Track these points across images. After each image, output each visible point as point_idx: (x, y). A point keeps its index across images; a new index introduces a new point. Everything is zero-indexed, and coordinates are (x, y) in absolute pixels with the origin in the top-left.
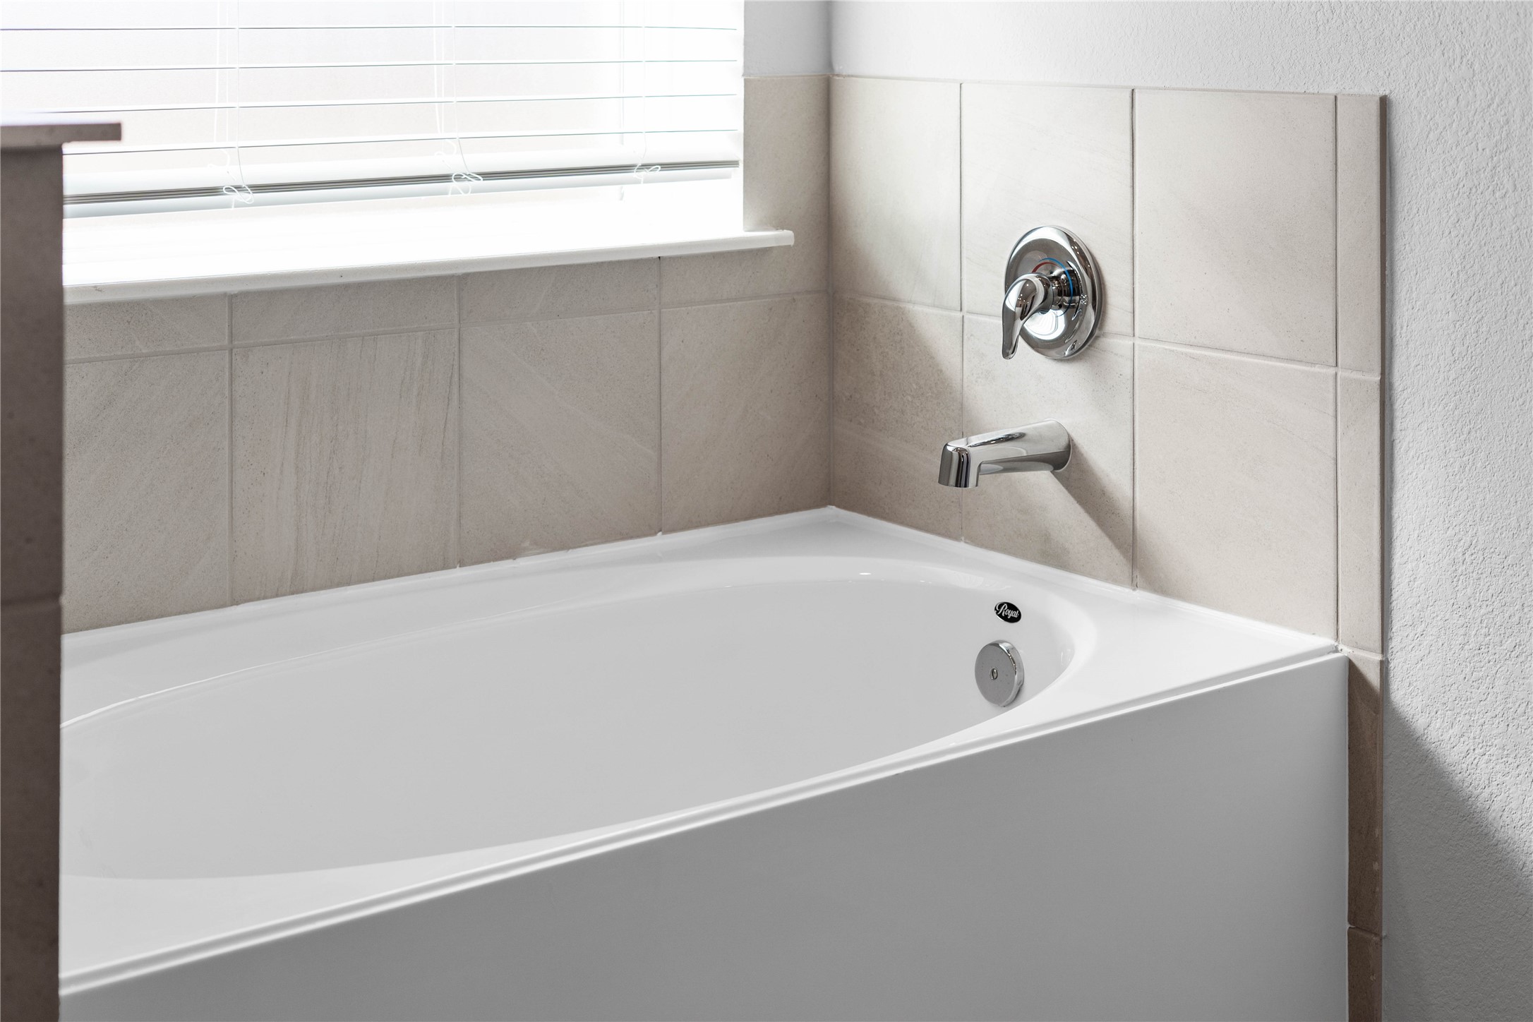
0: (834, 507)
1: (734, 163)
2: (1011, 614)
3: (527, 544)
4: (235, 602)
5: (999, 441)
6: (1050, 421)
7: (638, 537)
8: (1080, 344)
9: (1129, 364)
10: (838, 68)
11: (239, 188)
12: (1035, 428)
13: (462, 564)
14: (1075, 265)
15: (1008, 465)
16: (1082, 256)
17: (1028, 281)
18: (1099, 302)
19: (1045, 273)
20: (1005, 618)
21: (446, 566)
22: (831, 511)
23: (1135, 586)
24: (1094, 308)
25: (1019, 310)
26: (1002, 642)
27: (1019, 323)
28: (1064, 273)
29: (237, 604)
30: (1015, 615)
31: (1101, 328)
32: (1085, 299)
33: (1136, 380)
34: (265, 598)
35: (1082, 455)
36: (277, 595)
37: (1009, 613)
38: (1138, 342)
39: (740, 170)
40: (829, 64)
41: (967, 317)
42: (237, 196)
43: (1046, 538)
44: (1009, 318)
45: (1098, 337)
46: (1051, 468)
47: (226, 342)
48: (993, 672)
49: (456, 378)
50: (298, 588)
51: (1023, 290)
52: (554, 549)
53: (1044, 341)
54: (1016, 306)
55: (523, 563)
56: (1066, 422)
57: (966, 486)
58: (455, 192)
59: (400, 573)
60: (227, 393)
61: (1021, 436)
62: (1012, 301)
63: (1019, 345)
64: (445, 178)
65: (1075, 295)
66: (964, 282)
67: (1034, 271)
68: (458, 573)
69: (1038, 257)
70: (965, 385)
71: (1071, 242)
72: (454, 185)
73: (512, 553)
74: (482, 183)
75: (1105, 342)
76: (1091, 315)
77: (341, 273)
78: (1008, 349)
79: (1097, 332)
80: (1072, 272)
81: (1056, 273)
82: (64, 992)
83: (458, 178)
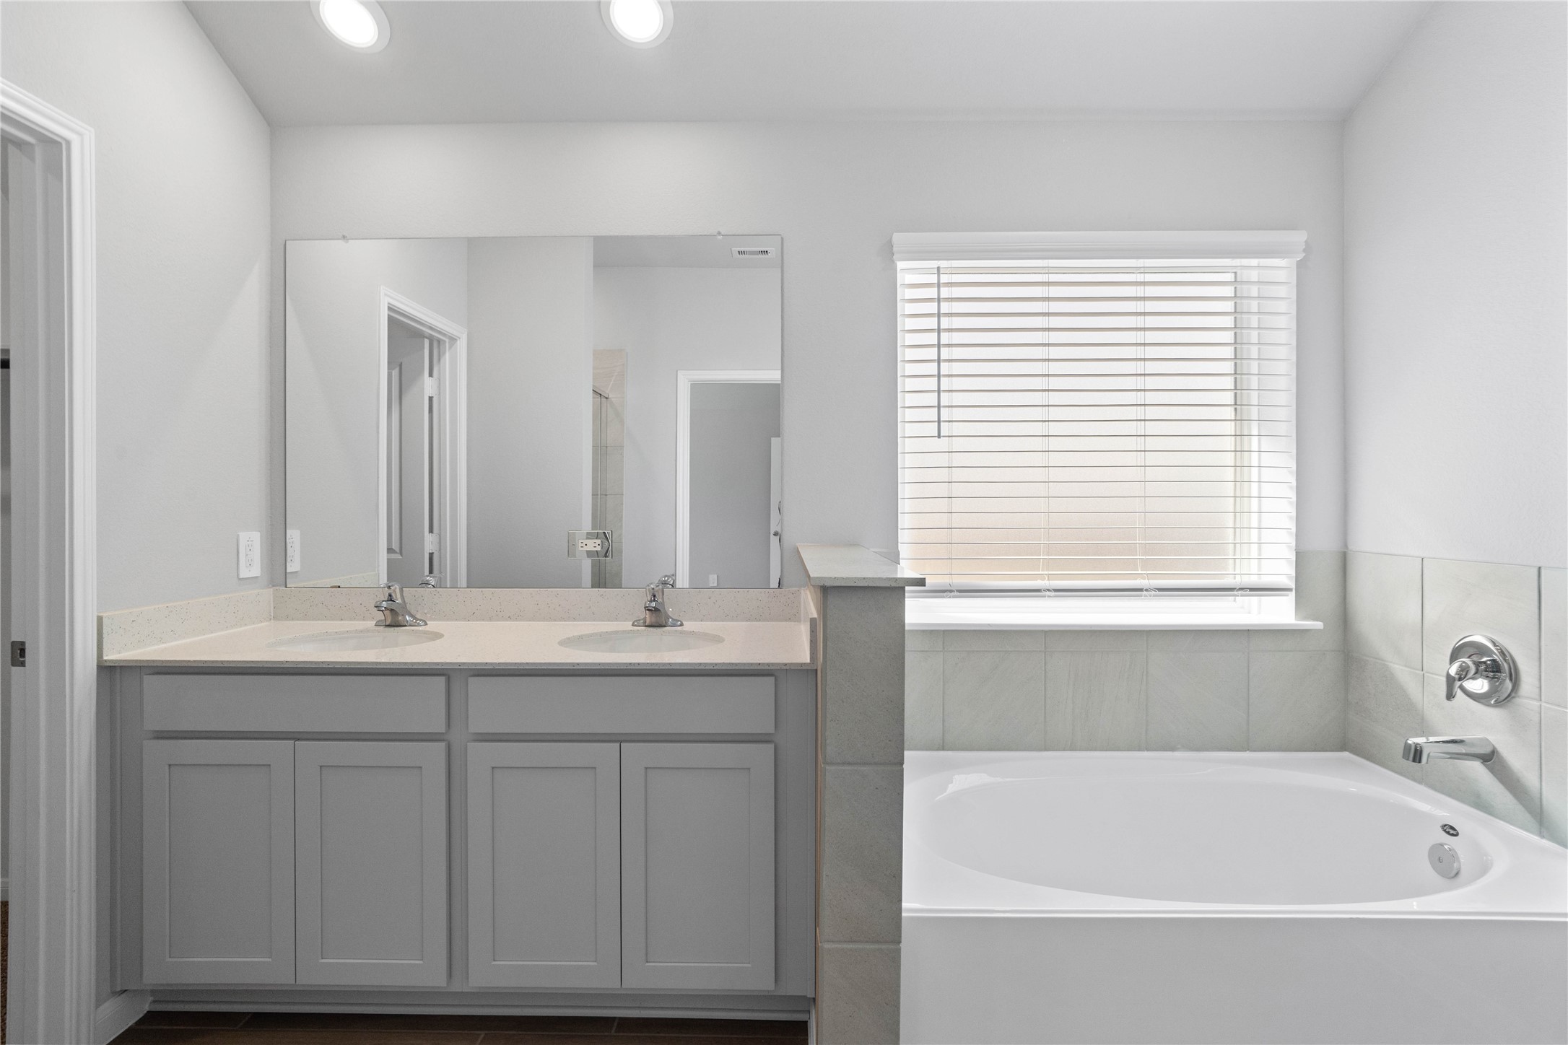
0: (1347, 753)
1: (1290, 590)
2: (1452, 832)
3: (1179, 746)
4: (1046, 749)
5: (1444, 742)
6: (1481, 736)
7: (1236, 751)
8: (1502, 698)
9: (1538, 715)
10: (1350, 547)
11: (1048, 590)
12: (1471, 739)
13: (1148, 750)
14: (1497, 657)
15: (1454, 756)
16: (1502, 653)
17: (1464, 662)
18: (1515, 677)
19: (1475, 658)
20: (1448, 833)
21: (1139, 750)
22: (1346, 754)
23: (1543, 837)
24: (1511, 680)
25: (1457, 677)
26: (1446, 844)
27: (1458, 683)
28: (1489, 660)
29: (1047, 751)
30: (1455, 833)
31: (1516, 693)
32: (1504, 676)
33: (1543, 725)
34: (1059, 750)
35: (1503, 758)
36: (1064, 750)
37: (1450, 830)
38: (1543, 704)
39: (1294, 593)
40: (1346, 546)
41: (1426, 674)
42: (1048, 593)
43: (1478, 796)
44: (1450, 681)
45: (1514, 697)
46: (1482, 761)
47: (1043, 649)
48: (1439, 859)
49: (1145, 673)
50: (1073, 748)
51: (1461, 666)
52: (1193, 750)
53: (1477, 694)
54: (1456, 674)
55: (1177, 754)
56: (1490, 738)
57: (1420, 762)
58: (1145, 596)
59: (1118, 750)
60: (1043, 669)
61: (1461, 742)
62: (1453, 670)
63: (1458, 694)
64: (1141, 590)
65: (1497, 672)
66: (1425, 657)
67: (1469, 657)
68: (1146, 754)
69: (1471, 651)
70: (1425, 708)
71: (1495, 645)
72: (1145, 593)
73: (1173, 749)
74: (1158, 593)
75: (1517, 700)
76: (1509, 685)
77: (1091, 626)
78: (1450, 696)
79: (1513, 695)
80: (1494, 661)
81: (1484, 659)
82: (904, 914)
83: (1147, 590)
